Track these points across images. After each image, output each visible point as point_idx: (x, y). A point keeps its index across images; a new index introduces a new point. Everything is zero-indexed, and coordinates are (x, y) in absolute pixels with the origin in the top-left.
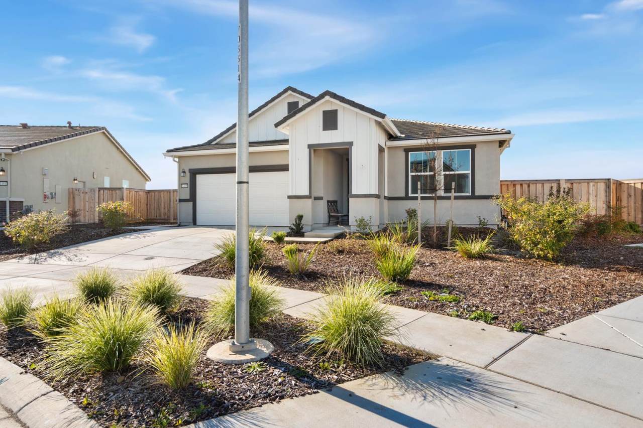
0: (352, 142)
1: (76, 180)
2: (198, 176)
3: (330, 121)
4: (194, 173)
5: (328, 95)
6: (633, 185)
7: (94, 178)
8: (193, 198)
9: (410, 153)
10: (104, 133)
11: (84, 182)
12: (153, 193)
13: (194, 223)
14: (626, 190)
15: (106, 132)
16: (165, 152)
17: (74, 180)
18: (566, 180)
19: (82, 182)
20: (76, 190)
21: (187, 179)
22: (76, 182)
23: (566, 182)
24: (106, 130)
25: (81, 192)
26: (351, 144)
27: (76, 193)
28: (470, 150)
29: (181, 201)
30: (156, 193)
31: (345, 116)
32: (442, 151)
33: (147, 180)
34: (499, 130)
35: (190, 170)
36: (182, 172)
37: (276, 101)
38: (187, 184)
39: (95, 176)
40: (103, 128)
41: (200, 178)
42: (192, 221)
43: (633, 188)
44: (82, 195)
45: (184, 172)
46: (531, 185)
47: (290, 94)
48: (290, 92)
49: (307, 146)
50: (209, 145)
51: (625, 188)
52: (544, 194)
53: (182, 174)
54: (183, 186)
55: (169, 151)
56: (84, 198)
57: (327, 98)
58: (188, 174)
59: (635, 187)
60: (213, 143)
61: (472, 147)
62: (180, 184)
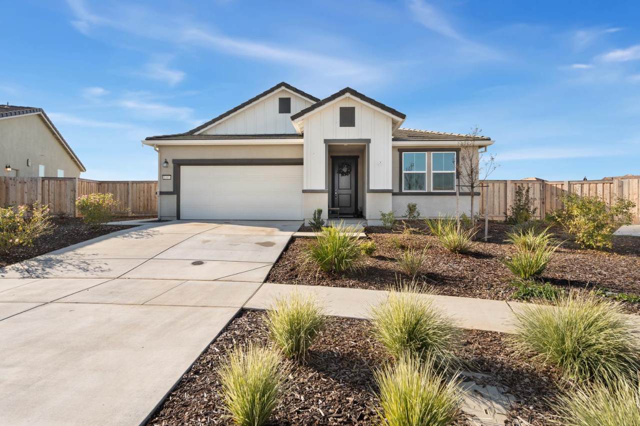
0: (370, 140)
1: (9, 167)
2: (182, 167)
3: (347, 118)
4: (178, 164)
5: (349, 92)
6: (555, 186)
7: (28, 165)
8: (176, 191)
9: (403, 153)
10: (39, 116)
11: (17, 170)
12: (106, 185)
13: (178, 218)
14: (549, 189)
15: (42, 114)
16: (144, 139)
17: (7, 167)
18: (511, 181)
19: (15, 170)
20: (11, 179)
21: (170, 170)
22: (9, 169)
23: (511, 183)
24: (43, 113)
25: (18, 182)
26: (369, 141)
27: (11, 182)
28: (455, 152)
29: (162, 193)
30: (111, 185)
31: (364, 114)
32: (432, 152)
33: (81, 170)
34: (480, 137)
35: (174, 161)
36: (163, 163)
37: (268, 95)
38: (170, 175)
39: (30, 164)
40: (40, 110)
41: (184, 169)
42: (176, 215)
43: (555, 189)
44: (19, 186)
45: (166, 162)
46: (495, 184)
47: (283, 90)
48: (283, 88)
49: (323, 141)
50: (190, 135)
51: (548, 188)
52: (494, 192)
53: (165, 165)
54: (165, 177)
55: (148, 139)
56: (22, 189)
57: (348, 95)
58: (171, 165)
59: (557, 188)
60: (195, 134)
61: (457, 150)
62: (161, 175)
